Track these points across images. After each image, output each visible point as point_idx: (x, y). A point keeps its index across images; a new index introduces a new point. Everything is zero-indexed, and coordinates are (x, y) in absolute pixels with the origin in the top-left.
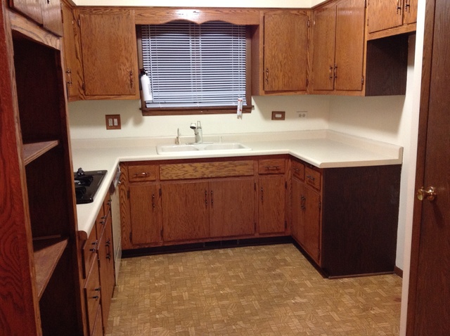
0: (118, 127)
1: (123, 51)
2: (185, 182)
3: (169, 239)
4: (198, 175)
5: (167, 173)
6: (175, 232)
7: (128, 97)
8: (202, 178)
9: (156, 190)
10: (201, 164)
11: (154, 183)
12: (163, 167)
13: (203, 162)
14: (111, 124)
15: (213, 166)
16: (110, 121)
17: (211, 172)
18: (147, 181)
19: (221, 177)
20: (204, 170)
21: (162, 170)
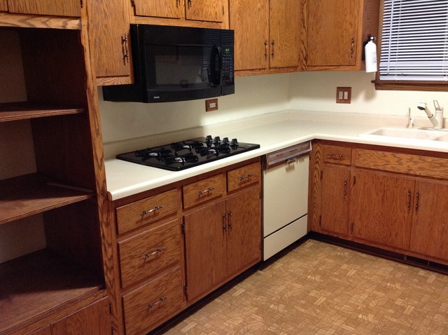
0: (348, 101)
1: (348, 16)
2: (385, 174)
3: (359, 236)
4: (403, 169)
5: (364, 160)
6: (366, 230)
7: (347, 68)
8: (408, 174)
9: (350, 176)
10: (409, 156)
11: (349, 168)
12: (361, 152)
13: (411, 153)
14: (341, 98)
15: (425, 161)
16: (341, 93)
17: (421, 169)
18: (341, 164)
19: (433, 178)
20: (411, 164)
21: (359, 155)
